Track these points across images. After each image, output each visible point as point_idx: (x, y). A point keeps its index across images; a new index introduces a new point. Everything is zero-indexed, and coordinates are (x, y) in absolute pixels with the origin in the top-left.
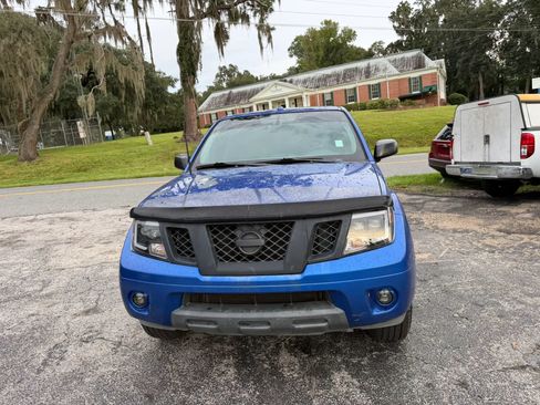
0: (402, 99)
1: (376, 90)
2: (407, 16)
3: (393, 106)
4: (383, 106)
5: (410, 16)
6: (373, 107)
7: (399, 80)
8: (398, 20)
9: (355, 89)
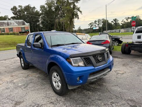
0: (20, 33)
1: (11, 29)
2: (16, 10)
3: (18, 34)
4: (14, 34)
5: (17, 10)
6: (11, 34)
7: (18, 27)
8: (14, 10)
9: (4, 28)
